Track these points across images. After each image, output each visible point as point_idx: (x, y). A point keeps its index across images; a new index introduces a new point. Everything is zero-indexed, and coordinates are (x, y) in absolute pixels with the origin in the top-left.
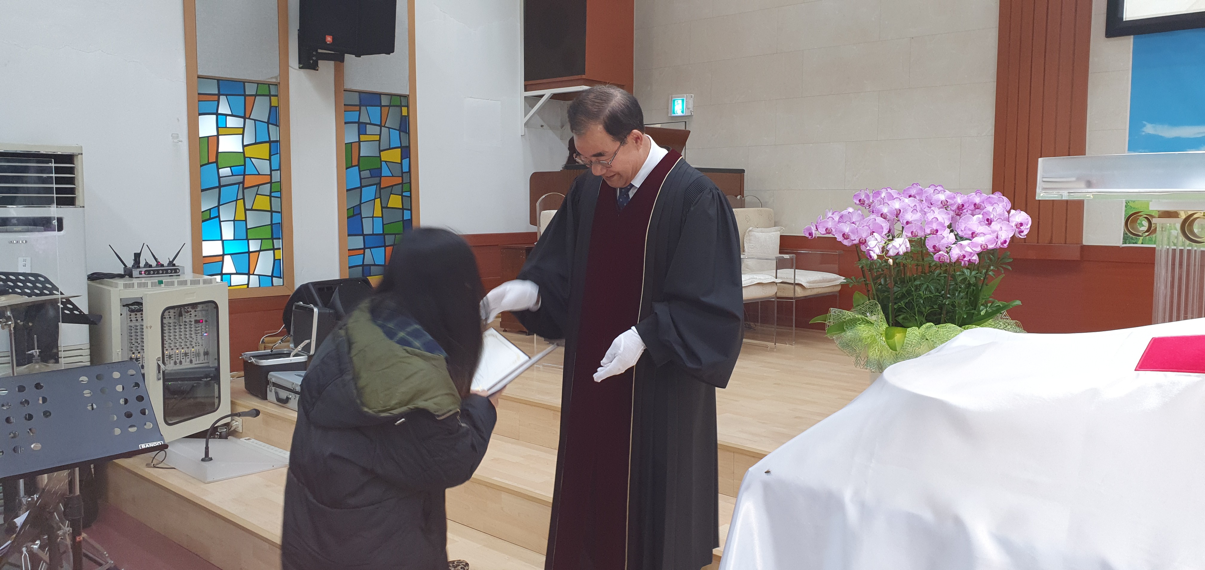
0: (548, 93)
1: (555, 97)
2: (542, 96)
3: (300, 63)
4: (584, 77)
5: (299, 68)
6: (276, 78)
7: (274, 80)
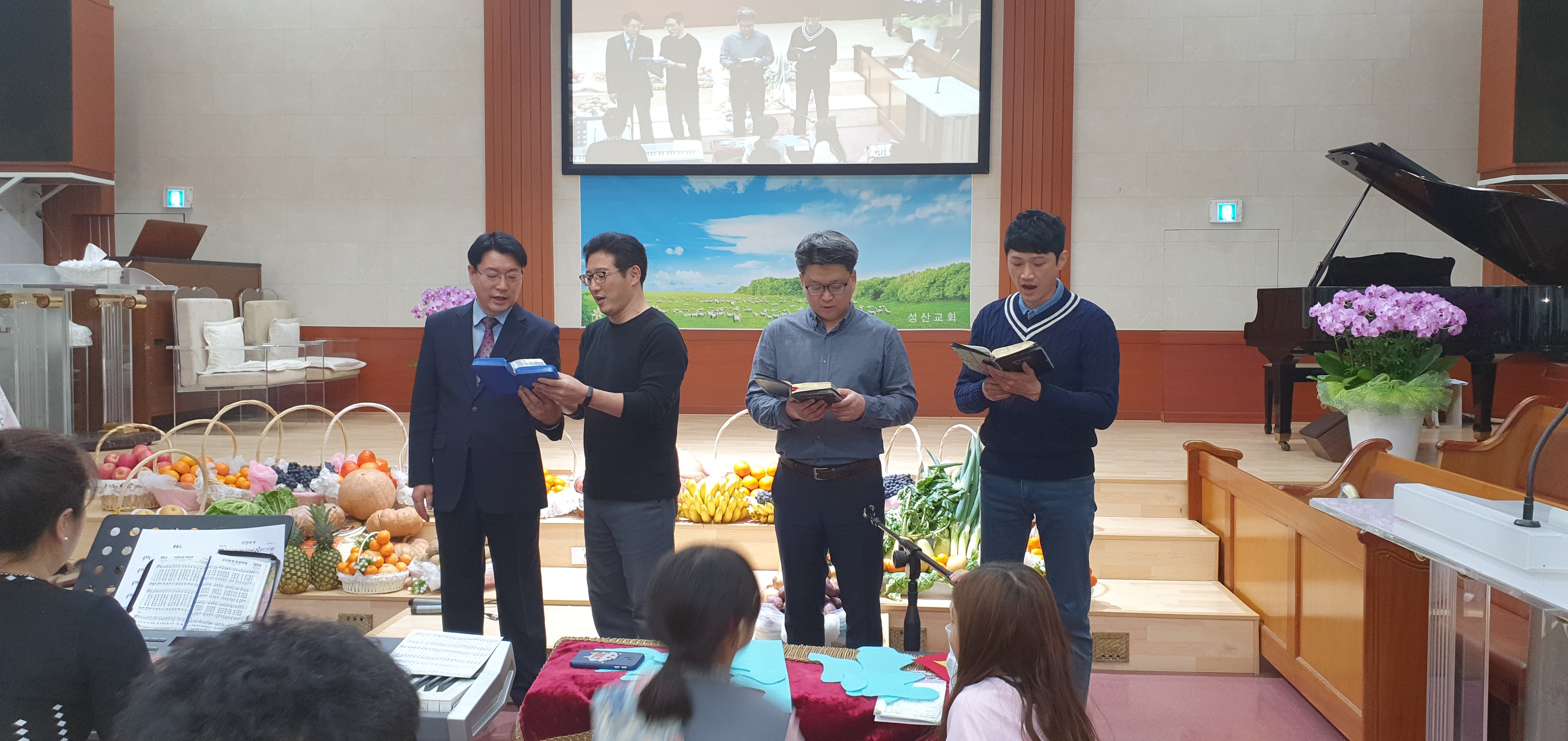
0: (18, 176)
1: (26, 180)
2: (8, 179)
4: (71, 163)
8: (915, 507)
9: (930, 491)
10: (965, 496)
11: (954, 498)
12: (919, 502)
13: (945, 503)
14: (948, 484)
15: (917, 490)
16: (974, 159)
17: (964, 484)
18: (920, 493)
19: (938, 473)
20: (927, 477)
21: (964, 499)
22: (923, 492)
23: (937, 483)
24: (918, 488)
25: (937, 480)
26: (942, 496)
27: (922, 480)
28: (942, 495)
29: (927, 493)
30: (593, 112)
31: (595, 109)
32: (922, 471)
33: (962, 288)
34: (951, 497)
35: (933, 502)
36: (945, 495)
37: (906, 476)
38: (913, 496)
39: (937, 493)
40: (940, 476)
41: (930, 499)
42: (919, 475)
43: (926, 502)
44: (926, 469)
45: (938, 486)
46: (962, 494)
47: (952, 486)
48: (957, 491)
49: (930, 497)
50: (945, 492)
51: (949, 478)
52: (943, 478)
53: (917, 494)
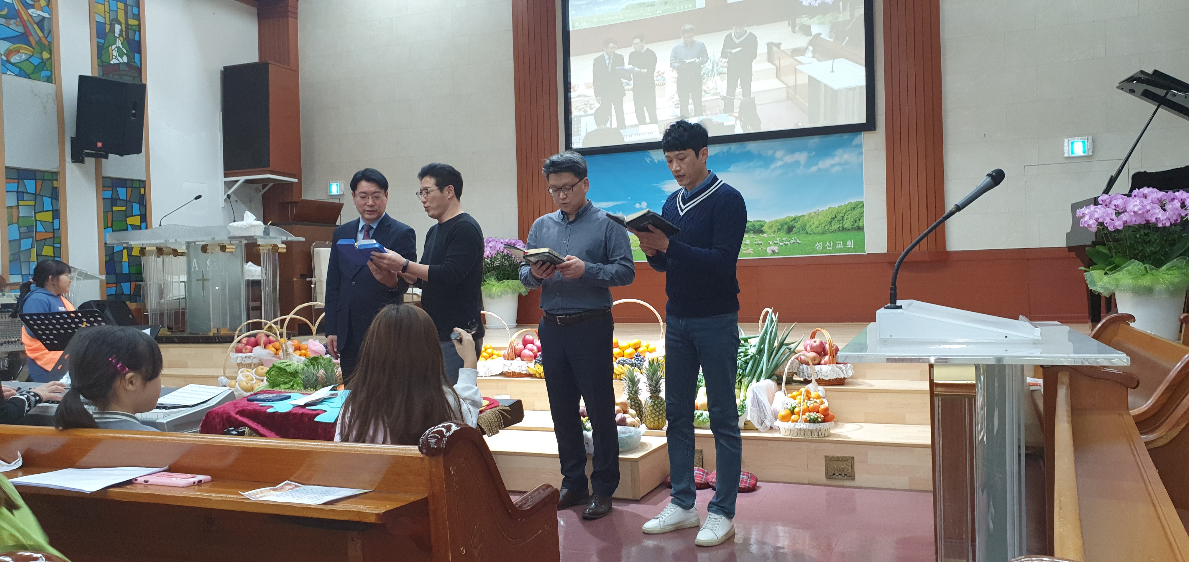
0: (242, 179)
1: (247, 181)
2: (237, 181)
3: (72, 159)
4: (269, 169)
5: (72, 162)
6: (57, 168)
7: (56, 170)
10: (753, 358)
11: (746, 360)
16: (863, 120)
30: (585, 111)
31: (586, 108)
33: (858, 221)
34: (744, 358)
51: (748, 346)
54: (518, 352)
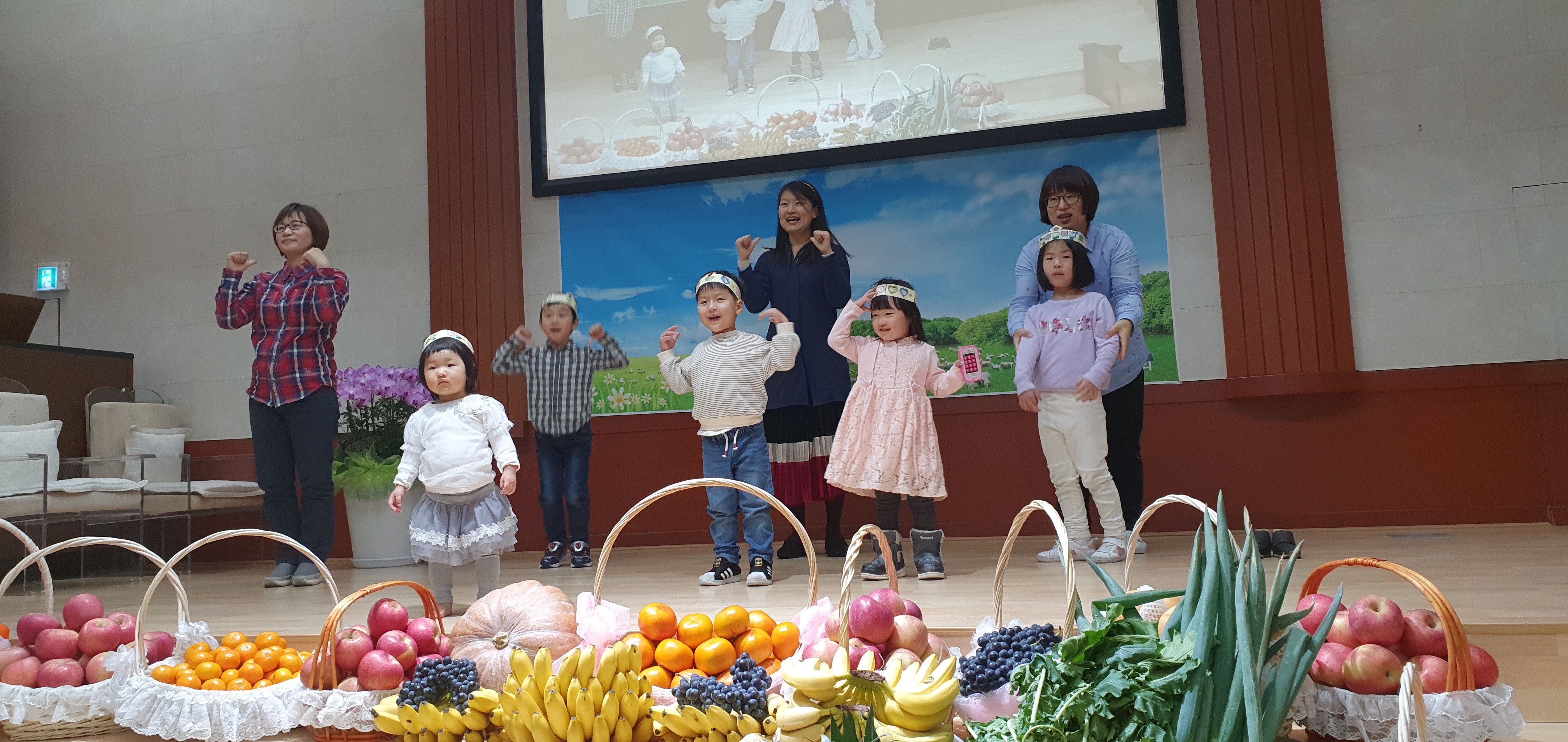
8: (1057, 715)
9: (1100, 667)
10: (1199, 679)
11: (1168, 687)
12: (1069, 701)
13: (1144, 701)
14: (1148, 647)
15: (1062, 667)
16: (1159, 105)
17: (1192, 645)
18: (1072, 674)
19: (1121, 617)
20: (1088, 628)
21: (1196, 688)
22: (1081, 671)
23: (1116, 645)
24: (1065, 660)
25: (1118, 638)
26: (1132, 682)
27: (1076, 638)
28: (1133, 677)
29: (1092, 674)
32: (1077, 613)
33: (1158, 314)
34: (1158, 682)
35: (1109, 698)
36: (1142, 678)
37: (1041, 630)
38: (1052, 684)
39: (1119, 674)
40: (1123, 624)
41: (1100, 691)
42: (1070, 625)
43: (1087, 698)
44: (1087, 608)
45: (1122, 653)
46: (1190, 674)
47: (1162, 652)
48: (1176, 666)
49: (1101, 685)
50: (1142, 671)
51: (1151, 629)
52: (1133, 630)
53: (1063, 675)
54: (349, 659)
